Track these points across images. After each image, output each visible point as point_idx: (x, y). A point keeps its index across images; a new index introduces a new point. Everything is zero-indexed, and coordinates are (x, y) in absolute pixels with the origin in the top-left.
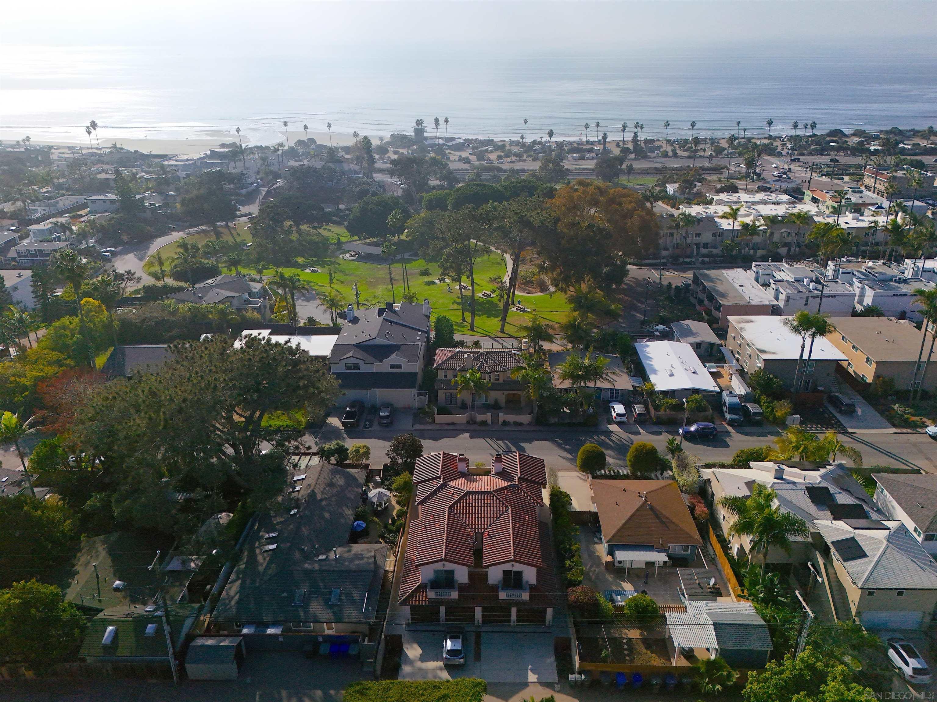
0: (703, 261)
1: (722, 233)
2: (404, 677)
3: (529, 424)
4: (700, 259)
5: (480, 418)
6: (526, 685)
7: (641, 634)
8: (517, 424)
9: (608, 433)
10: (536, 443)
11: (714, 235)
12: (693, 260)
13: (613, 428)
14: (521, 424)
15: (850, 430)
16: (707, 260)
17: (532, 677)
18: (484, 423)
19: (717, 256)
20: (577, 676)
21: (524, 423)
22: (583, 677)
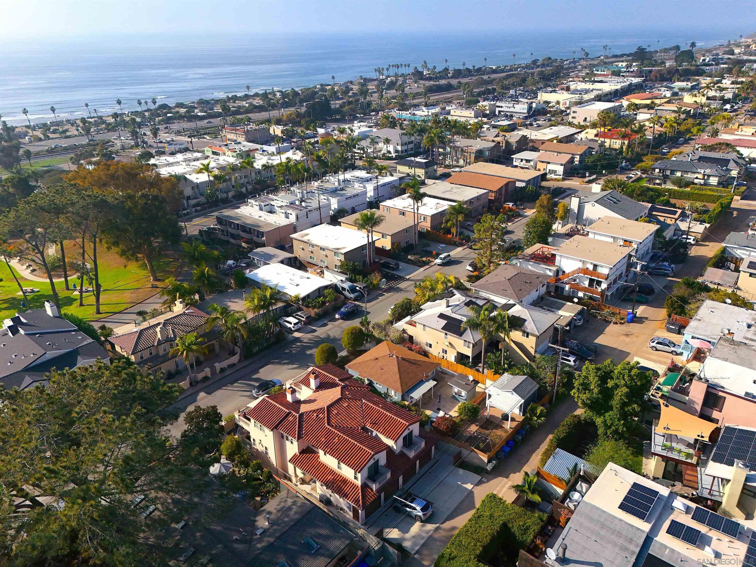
0: (196, 210)
1: (197, 185)
2: (413, 549)
3: (240, 361)
4: (194, 209)
5: (200, 376)
6: (471, 493)
7: (477, 425)
8: (230, 366)
9: (297, 340)
10: (261, 370)
11: (193, 188)
12: (189, 211)
13: (296, 335)
14: (234, 365)
15: (408, 277)
16: (199, 208)
17: (469, 486)
18: (206, 378)
19: (204, 204)
20: (490, 464)
21: (235, 362)
22: (494, 462)
